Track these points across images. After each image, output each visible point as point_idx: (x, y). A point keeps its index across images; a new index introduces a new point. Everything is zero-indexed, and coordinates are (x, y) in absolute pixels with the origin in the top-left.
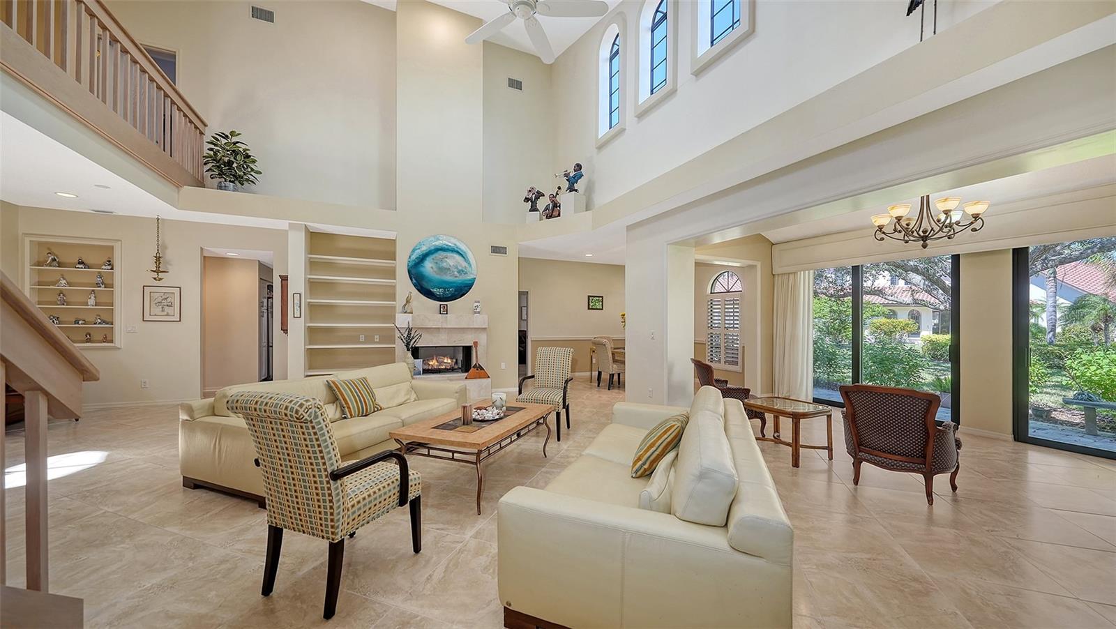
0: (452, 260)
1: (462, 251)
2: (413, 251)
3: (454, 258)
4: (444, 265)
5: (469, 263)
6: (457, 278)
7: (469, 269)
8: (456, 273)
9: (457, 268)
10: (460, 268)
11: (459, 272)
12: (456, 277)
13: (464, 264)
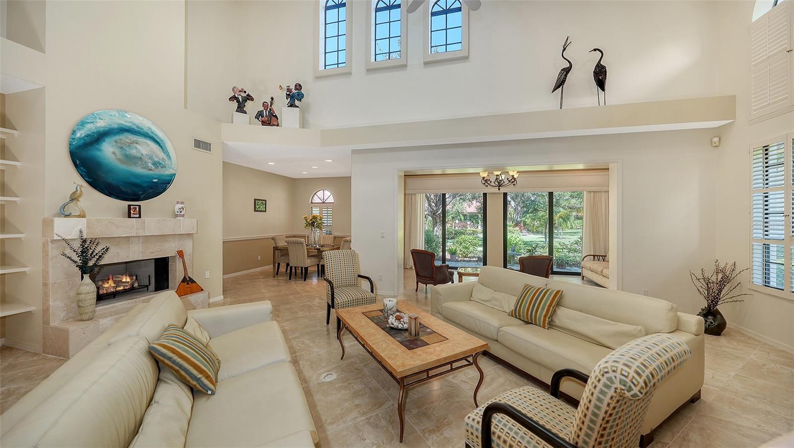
0: (144, 148)
1: (159, 138)
2: (82, 124)
3: (148, 145)
4: (133, 152)
5: (168, 155)
6: (151, 172)
7: (167, 162)
8: (150, 165)
9: (151, 158)
10: (156, 159)
11: (154, 164)
12: (151, 170)
13: (161, 155)
